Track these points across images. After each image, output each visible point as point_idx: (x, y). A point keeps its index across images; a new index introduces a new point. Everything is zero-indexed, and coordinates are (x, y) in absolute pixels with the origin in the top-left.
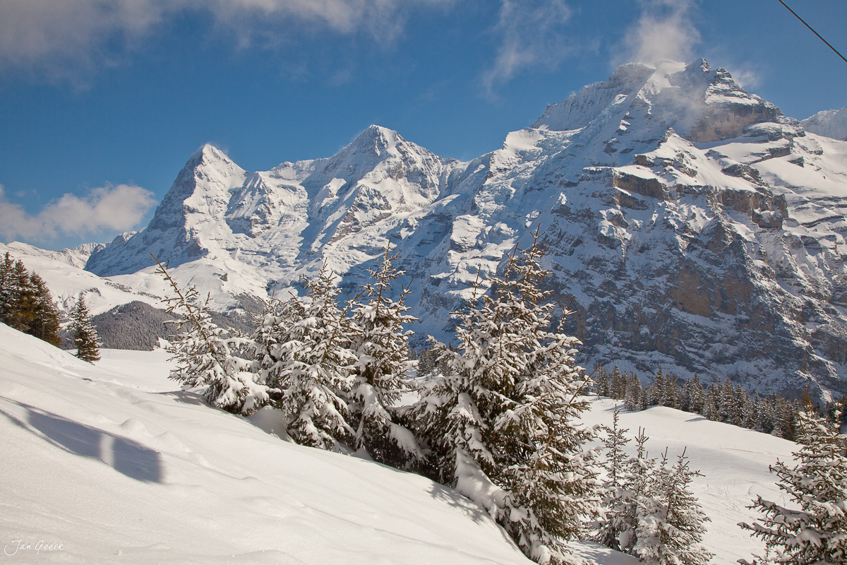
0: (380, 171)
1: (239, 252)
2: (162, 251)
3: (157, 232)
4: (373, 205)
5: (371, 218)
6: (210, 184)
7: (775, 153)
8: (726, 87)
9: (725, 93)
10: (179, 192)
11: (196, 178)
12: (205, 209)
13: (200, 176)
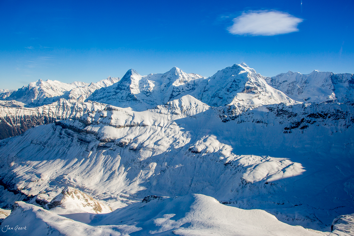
0: (177, 81)
1: (145, 100)
2: (122, 97)
3: (118, 91)
4: (177, 91)
5: (177, 95)
6: (135, 80)
7: (256, 97)
8: (249, 82)
9: (249, 84)
10: (124, 80)
11: (131, 79)
12: (134, 88)
13: (132, 78)
